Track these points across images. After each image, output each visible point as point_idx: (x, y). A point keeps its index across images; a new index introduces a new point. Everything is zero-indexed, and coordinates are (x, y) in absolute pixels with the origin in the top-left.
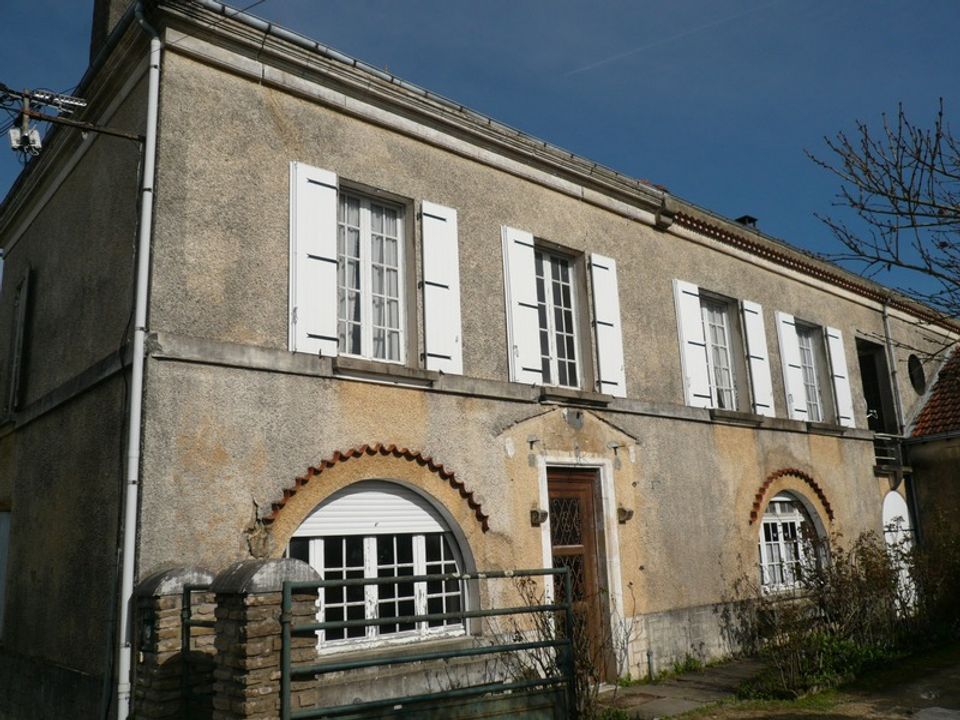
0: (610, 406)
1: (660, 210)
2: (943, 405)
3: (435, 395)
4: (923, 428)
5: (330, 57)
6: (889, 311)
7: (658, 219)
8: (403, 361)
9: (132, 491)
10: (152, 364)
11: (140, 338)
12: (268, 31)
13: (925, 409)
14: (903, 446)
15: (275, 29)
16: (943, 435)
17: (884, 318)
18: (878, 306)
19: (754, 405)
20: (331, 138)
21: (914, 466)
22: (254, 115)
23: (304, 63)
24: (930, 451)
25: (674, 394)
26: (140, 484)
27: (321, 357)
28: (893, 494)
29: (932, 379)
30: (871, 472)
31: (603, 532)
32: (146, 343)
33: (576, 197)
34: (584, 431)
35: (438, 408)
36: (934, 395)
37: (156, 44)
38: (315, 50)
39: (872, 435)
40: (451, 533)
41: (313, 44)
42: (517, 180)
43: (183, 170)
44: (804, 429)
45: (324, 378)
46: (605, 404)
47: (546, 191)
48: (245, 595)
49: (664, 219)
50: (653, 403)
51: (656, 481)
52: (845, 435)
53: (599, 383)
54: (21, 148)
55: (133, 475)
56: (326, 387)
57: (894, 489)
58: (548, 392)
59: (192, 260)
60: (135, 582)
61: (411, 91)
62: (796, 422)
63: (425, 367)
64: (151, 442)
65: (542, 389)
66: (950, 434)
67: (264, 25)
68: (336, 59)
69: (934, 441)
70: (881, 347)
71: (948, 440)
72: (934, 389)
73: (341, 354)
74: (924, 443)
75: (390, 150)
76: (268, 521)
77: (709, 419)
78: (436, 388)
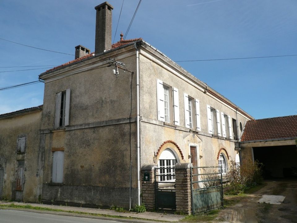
0: (199, 133)
1: (206, 89)
2: (247, 135)
3: (176, 130)
4: (243, 140)
5: (163, 56)
6: (238, 112)
7: (205, 91)
8: (169, 122)
9: (139, 149)
10: (141, 123)
11: (138, 117)
12: (156, 51)
13: (243, 135)
14: (239, 143)
15: (157, 50)
16: (248, 142)
17: (237, 113)
18: (236, 111)
19: (218, 134)
20: (161, 73)
21: (241, 148)
22: (151, 68)
23: (159, 57)
24: (244, 145)
25: (207, 130)
26: (140, 147)
27: (162, 122)
28: (237, 154)
29: (244, 128)
30: (234, 149)
31: (197, 161)
32: (140, 118)
33: (193, 86)
34: (195, 138)
35: (176, 133)
36: (244, 132)
37: (138, 52)
38: (162, 55)
39: (234, 141)
40: (176, 160)
41: (162, 53)
42: (185, 82)
43: (143, 81)
44: (225, 139)
45: (162, 126)
46: (198, 132)
47: (190, 85)
48: (187, 169)
49: (206, 91)
50: (204, 133)
51: (205, 150)
52: (231, 141)
53: (197, 128)
54: (116, 74)
55: (138, 146)
56: (162, 128)
57: (237, 153)
58: (191, 130)
59: (145, 100)
60: (140, 167)
61: (173, 64)
62: (224, 137)
63: (174, 124)
64: (141, 139)
65: (190, 129)
66: (250, 141)
67: (155, 49)
68: (164, 56)
69: (246, 143)
70: (236, 120)
71: (249, 143)
72: (244, 131)
73: (166, 122)
74: (244, 143)
75: (169, 75)
76: (156, 156)
77: (211, 136)
78: (176, 129)
